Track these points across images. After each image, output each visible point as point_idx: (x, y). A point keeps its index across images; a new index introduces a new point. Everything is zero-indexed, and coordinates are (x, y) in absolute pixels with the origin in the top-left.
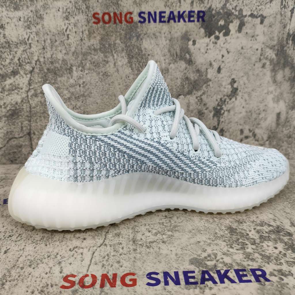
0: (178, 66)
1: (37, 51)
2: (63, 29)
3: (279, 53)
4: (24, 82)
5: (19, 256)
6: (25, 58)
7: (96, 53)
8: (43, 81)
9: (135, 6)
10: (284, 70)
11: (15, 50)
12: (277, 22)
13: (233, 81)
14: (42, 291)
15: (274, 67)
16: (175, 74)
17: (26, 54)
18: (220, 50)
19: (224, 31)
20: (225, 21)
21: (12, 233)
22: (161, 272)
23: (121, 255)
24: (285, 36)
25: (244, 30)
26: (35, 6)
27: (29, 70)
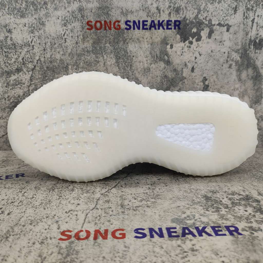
0: (158, 66)
1: (39, 52)
2: (61, 34)
3: (243, 56)
4: (26, 78)
5: (21, 217)
6: (28, 58)
7: (89, 55)
8: (42, 78)
9: (122, 16)
10: (247, 70)
11: (20, 51)
12: (241, 30)
13: (205, 79)
14: (42, 243)
15: (239, 67)
16: (156, 72)
17: (29, 55)
18: (193, 53)
19: (197, 37)
20: (197, 29)
21: (14, 200)
22: (147, 228)
23: (111, 216)
24: (248, 42)
25: (213, 36)
26: (38, 14)
27: (31, 68)
